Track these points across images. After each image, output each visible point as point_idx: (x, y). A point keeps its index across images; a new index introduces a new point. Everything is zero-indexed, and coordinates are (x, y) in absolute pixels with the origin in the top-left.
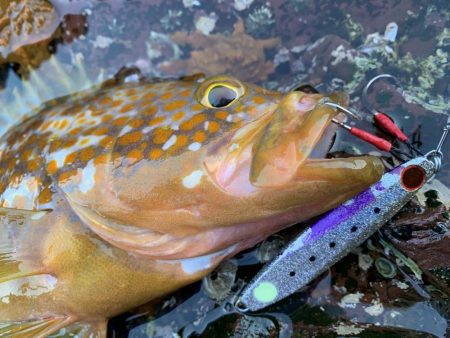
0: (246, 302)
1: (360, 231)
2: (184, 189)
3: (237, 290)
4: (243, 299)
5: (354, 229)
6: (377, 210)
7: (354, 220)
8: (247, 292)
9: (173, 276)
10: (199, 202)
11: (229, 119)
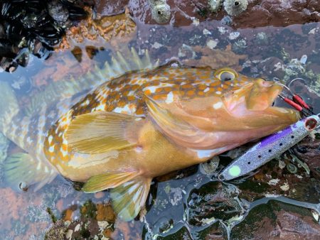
0: (224, 175)
1: (283, 146)
2: (213, 109)
3: (219, 170)
4: (223, 173)
5: (281, 144)
6: (293, 137)
7: (282, 140)
8: (226, 170)
9: (193, 157)
10: (218, 116)
11: (232, 85)
